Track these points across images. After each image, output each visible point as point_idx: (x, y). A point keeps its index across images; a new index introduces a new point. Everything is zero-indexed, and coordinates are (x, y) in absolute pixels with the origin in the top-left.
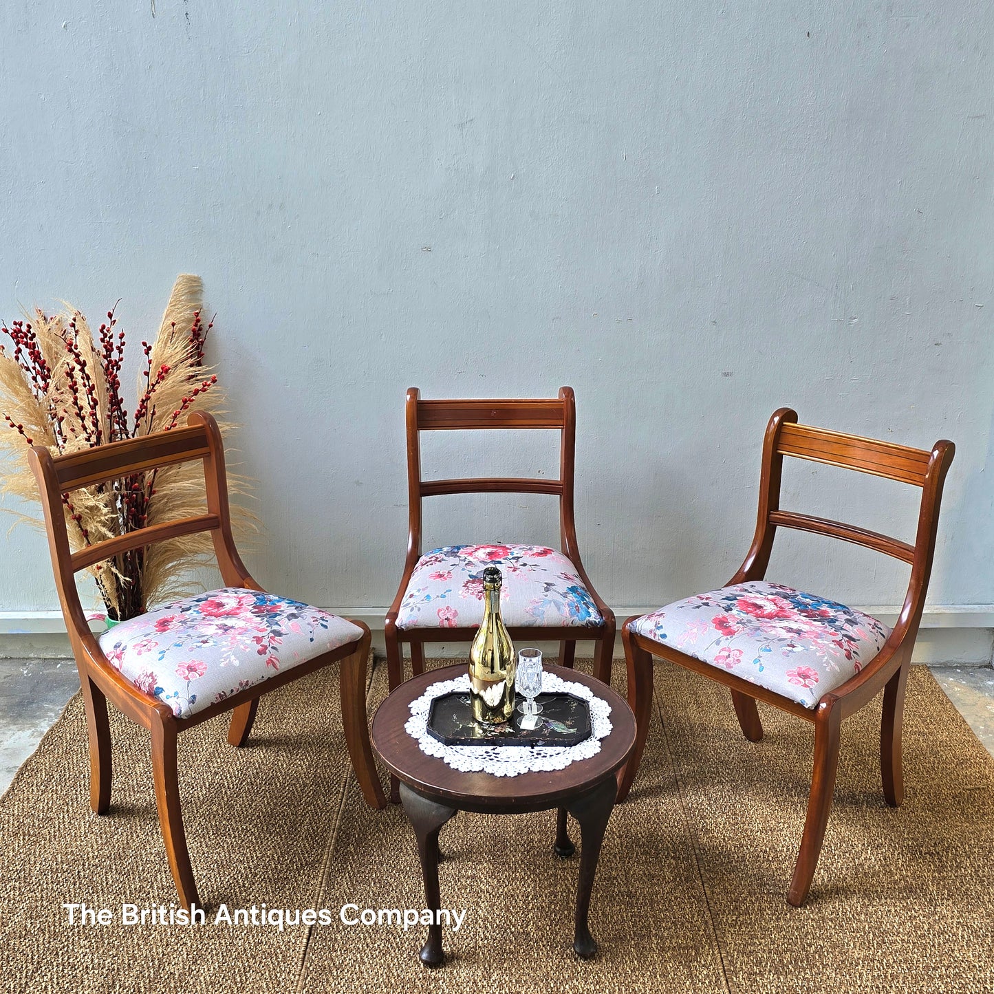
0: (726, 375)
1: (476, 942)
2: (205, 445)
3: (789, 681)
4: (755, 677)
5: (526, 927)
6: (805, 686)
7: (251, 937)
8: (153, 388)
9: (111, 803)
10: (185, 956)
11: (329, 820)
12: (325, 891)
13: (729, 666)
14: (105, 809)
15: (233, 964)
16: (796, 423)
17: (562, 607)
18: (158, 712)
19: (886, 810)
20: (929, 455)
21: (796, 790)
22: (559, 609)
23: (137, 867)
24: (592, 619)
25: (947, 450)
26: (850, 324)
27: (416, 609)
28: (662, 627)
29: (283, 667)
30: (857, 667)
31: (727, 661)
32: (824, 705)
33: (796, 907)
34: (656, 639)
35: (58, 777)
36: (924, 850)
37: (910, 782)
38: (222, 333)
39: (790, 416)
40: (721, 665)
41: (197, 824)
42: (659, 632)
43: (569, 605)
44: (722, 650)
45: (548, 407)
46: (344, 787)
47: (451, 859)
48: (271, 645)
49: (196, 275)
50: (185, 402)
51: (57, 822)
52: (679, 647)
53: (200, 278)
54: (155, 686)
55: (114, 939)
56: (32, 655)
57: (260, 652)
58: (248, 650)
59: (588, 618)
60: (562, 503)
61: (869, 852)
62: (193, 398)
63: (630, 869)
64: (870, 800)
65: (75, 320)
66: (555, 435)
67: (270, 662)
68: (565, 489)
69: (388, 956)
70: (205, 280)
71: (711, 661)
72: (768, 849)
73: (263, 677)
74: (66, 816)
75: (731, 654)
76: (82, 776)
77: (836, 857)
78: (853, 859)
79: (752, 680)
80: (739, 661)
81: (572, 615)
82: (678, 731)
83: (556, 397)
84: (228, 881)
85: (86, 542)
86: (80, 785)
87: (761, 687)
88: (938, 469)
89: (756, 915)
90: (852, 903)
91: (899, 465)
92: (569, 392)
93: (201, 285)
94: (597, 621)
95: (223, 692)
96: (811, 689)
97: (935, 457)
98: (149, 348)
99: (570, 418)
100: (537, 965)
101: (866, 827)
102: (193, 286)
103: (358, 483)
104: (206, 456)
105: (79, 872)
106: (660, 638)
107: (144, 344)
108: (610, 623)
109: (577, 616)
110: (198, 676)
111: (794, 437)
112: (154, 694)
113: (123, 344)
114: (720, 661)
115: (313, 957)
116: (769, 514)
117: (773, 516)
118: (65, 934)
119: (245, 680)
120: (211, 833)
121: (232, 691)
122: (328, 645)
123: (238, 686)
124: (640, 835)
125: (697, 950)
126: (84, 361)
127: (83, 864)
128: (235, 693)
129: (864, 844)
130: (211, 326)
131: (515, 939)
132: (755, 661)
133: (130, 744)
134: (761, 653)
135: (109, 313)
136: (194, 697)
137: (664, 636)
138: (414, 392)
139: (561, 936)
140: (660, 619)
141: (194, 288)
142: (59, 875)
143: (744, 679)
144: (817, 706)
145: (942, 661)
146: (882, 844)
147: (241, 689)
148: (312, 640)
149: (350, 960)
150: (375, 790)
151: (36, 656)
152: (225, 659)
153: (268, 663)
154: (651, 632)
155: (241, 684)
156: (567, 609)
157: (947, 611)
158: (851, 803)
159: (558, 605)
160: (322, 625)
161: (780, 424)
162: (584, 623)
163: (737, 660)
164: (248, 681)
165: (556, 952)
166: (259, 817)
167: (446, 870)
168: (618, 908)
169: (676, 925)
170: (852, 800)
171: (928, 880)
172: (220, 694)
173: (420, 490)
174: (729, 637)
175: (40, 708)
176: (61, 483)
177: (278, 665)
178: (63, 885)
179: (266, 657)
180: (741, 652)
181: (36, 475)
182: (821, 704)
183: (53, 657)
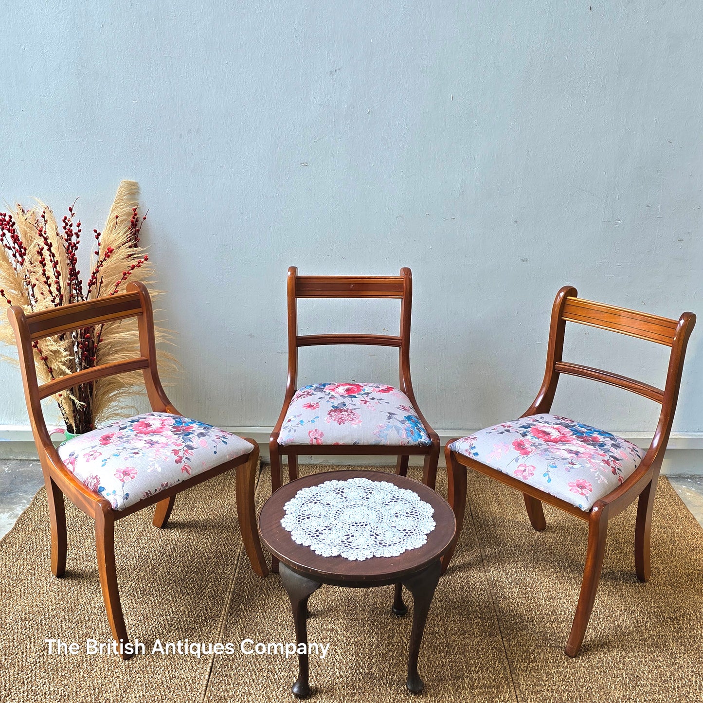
0: (524, 260)
1: (333, 680)
2: (140, 307)
3: (571, 490)
4: (544, 486)
5: (371, 669)
6: (582, 494)
7: (167, 673)
8: (101, 264)
9: (66, 568)
10: (118, 686)
11: (226, 585)
12: (222, 639)
13: (525, 477)
14: (62, 573)
15: (153, 693)
16: (576, 297)
17: (401, 431)
18: (100, 505)
19: (638, 584)
20: (677, 323)
21: (571, 568)
22: (398, 433)
23: (84, 617)
24: (423, 440)
25: (690, 319)
26: (616, 224)
27: (292, 431)
28: (475, 447)
29: (194, 473)
30: (620, 480)
31: (524, 474)
32: (596, 509)
33: (572, 657)
34: (470, 456)
35: (28, 548)
36: (666, 615)
37: (655, 563)
38: (153, 224)
39: (572, 292)
40: (519, 477)
41: (129, 586)
42: (473, 451)
43: (406, 430)
44: (520, 465)
45: (392, 282)
46: (238, 560)
47: (315, 616)
48: (185, 456)
49: (134, 181)
50: (125, 274)
51: (26, 583)
52: (487, 462)
53: (137, 183)
54: (99, 486)
55: (66, 672)
56: (11, 457)
57: (177, 462)
58: (168, 460)
59: (419, 439)
60: (401, 353)
61: (625, 616)
62: (131, 271)
63: (448, 626)
64: (626, 577)
65: (44, 212)
66: (397, 304)
67: (185, 469)
68: (403, 343)
69: (268, 689)
70: (141, 185)
71: (511, 473)
72: (550, 613)
73: (179, 480)
74: (33, 578)
75: (527, 469)
76: (45, 548)
77: (601, 620)
78: (614, 621)
79: (542, 489)
81: (408, 437)
82: (484, 522)
83: (398, 275)
84: (151, 630)
85: (51, 376)
86: (44, 555)
87: (549, 494)
88: (683, 334)
89: (542, 663)
90: (613, 655)
91: (654, 330)
92: (407, 272)
93: (138, 188)
94: (426, 442)
95: (149, 491)
96: (587, 497)
97: (681, 324)
98: (99, 234)
99: (408, 290)
100: (379, 698)
101: (622, 597)
102: (132, 189)
103: (251, 336)
104: (140, 315)
105: (41, 620)
106: (473, 455)
107: (95, 231)
108: (436, 444)
109: (412, 438)
110: (130, 479)
111: (574, 307)
112: (97, 492)
113: (80, 231)
114: (518, 474)
115: (213, 689)
116: (555, 364)
117: (558, 365)
118: (30, 667)
119: (166, 482)
120: (139, 593)
121: (156, 490)
122: (228, 456)
123: (160, 487)
124: (455, 600)
125: (498, 689)
126: (51, 243)
127: (45, 615)
128: (158, 492)
129: (621, 610)
130: (145, 219)
131: (363, 678)
132: (545, 475)
133: (81, 525)
134: (550, 469)
135: (70, 208)
136: (127, 494)
137: (476, 454)
138: (294, 270)
139: (397, 676)
140: (474, 442)
141: (133, 191)
142: (27, 623)
143: (537, 487)
144: (591, 510)
145: (677, 473)
146: (635, 611)
147: (162, 489)
148: (215, 453)
149: (240, 691)
150: (260, 563)
151: (14, 458)
152: (151, 466)
153: (183, 470)
154: (467, 451)
155: (162, 485)
156: (404, 432)
157: (682, 437)
158: (612, 578)
159: (397, 430)
160: (223, 441)
161: (565, 299)
162: (417, 443)
163: (531, 473)
164: (168, 483)
165: (393, 689)
166: (175, 581)
167: (312, 624)
168: (439, 655)
169: (482, 670)
170: (613, 576)
171: (669, 639)
172: (146, 493)
173: (297, 342)
174: (525, 456)
175: (16, 497)
176: (32, 333)
177: (190, 471)
178: (29, 630)
179: (182, 464)
180: (534, 468)
181: (13, 327)
182: (594, 508)
183: (27, 459)
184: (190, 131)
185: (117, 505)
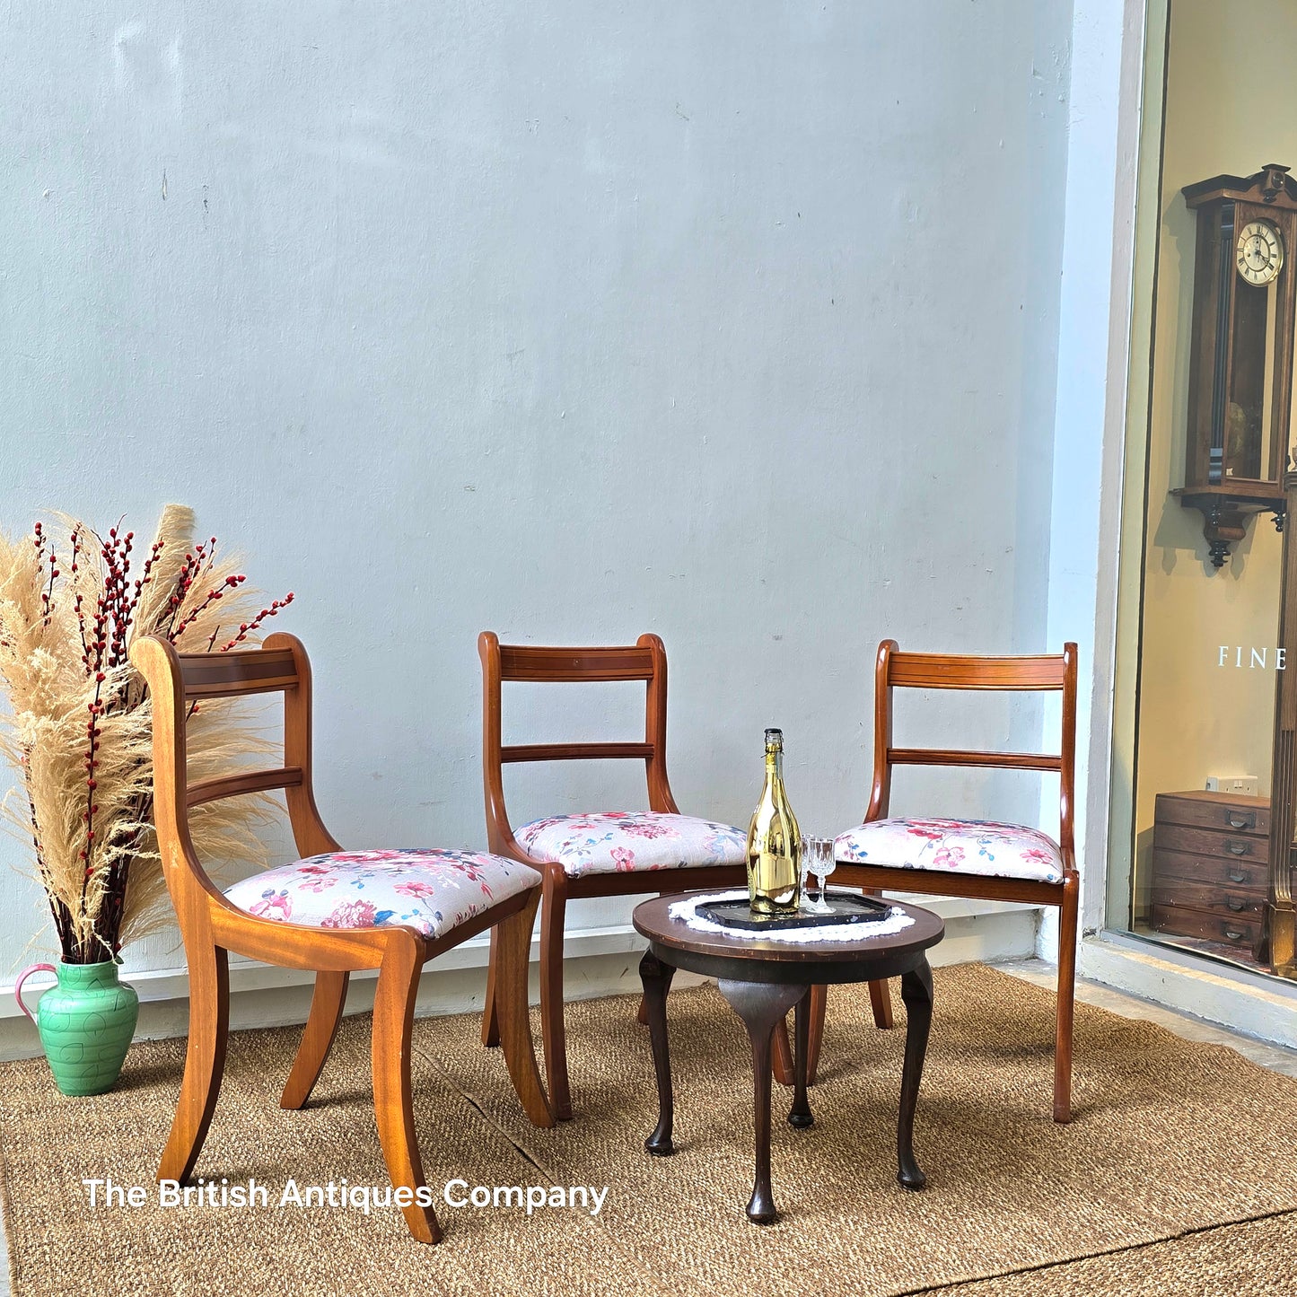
0: (777, 638)
2: (293, 673)
4: (988, 869)
13: (953, 864)
18: (406, 931)
22: (737, 844)
26: (884, 587)
27: (585, 853)
28: (857, 846)
31: (949, 860)
34: (854, 860)
40: (945, 867)
42: (856, 851)
44: (939, 851)
45: (634, 654)
48: (476, 873)
49: (188, 507)
52: (885, 861)
53: (191, 510)
54: (375, 913)
57: (471, 878)
58: (458, 875)
67: (485, 889)
71: (928, 866)
73: (484, 905)
75: (951, 852)
79: (984, 873)
80: (962, 857)
87: (997, 877)
92: (654, 639)
93: (192, 518)
95: (459, 913)
102: (183, 520)
104: (292, 688)
106: (859, 857)
110: (428, 895)
111: (906, 665)
112: (372, 922)
114: (940, 863)
117: (892, 753)
119: (472, 905)
122: (517, 887)
132: (981, 854)
134: (984, 845)
136: (438, 915)
137: (863, 854)
140: (850, 840)
141: (183, 523)
143: (974, 873)
148: (507, 874)
152: (443, 881)
153: (483, 890)
154: (846, 853)
155: (470, 908)
161: (890, 654)
163: (959, 858)
164: (474, 907)
172: (457, 914)
174: (936, 841)
177: (492, 894)
179: (479, 883)
180: (961, 849)
184: (289, 428)
185: (433, 928)
